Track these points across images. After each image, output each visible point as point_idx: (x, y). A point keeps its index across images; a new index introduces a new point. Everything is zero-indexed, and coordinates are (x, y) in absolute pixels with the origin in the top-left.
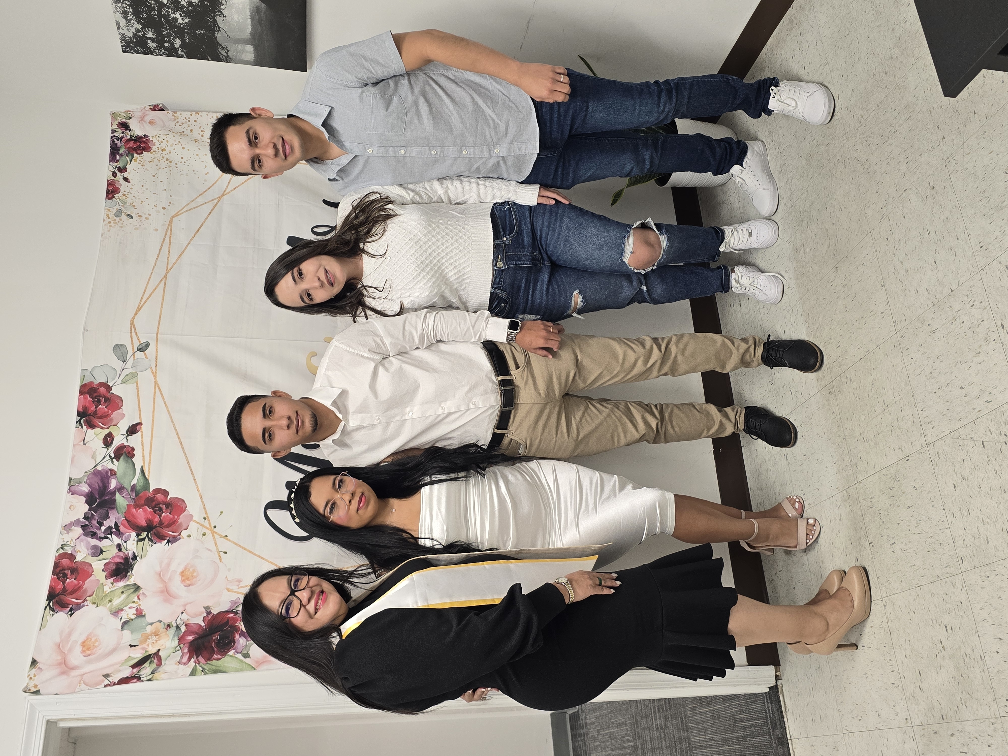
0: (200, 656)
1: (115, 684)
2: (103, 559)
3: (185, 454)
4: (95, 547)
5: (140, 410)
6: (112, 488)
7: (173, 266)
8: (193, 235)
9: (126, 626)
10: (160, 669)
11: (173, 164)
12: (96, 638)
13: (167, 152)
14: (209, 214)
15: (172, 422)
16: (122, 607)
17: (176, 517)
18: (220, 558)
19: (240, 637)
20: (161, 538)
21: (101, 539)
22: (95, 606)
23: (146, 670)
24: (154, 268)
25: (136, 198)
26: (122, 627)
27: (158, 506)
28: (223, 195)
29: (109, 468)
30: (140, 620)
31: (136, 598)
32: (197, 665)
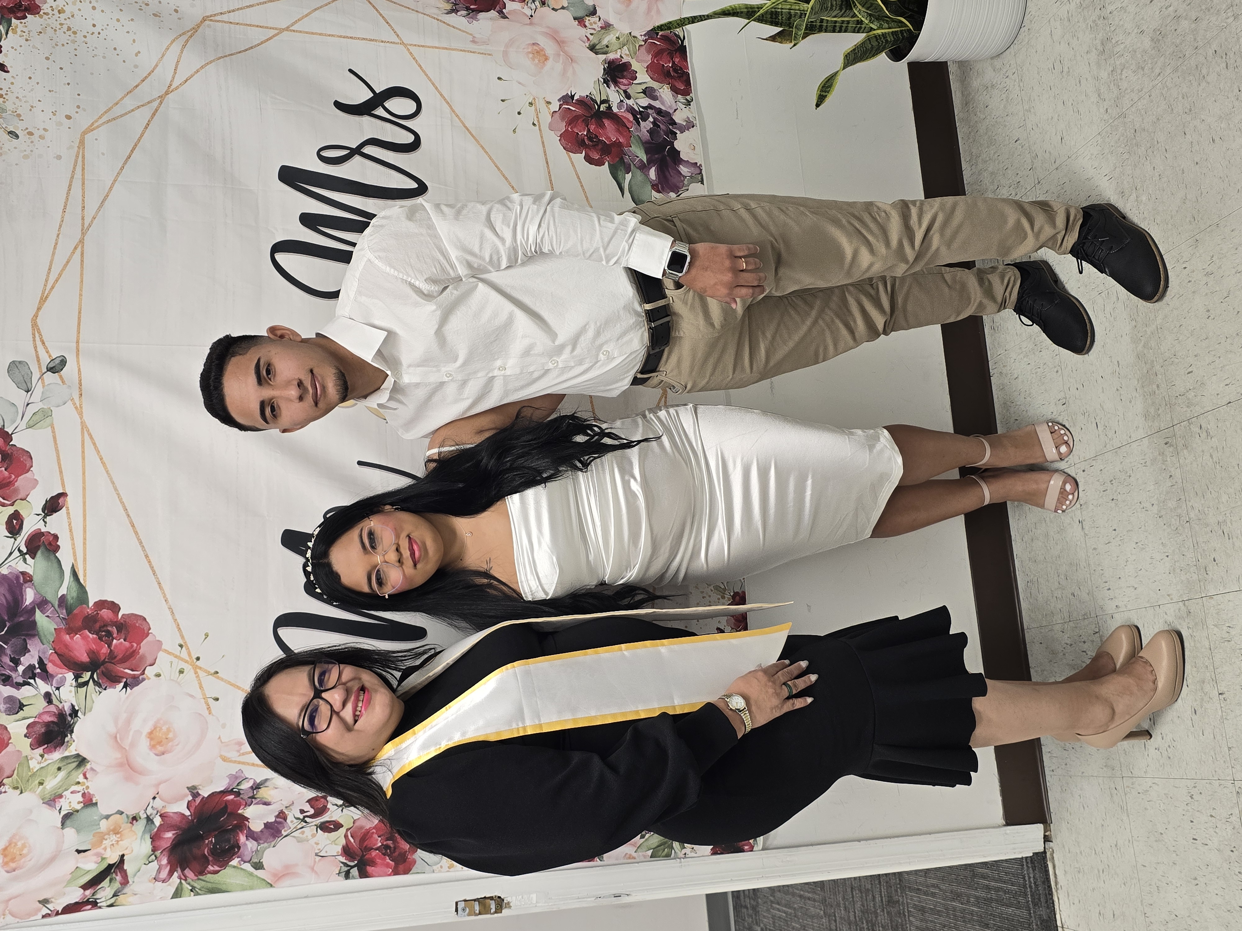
0: (187, 869)
1: (57, 914)
2: (24, 719)
3: (141, 543)
4: (10, 700)
5: (61, 472)
6: (27, 603)
7: (92, 221)
8: (120, 165)
9: (68, 822)
10: (127, 890)
11: (80, 35)
12: (23, 842)
13: (68, 14)
14: (146, 128)
15: (116, 489)
16: (60, 791)
17: (135, 645)
18: (209, 708)
19: (247, 839)
20: (113, 679)
21: (18, 686)
22: (18, 792)
23: (105, 891)
24: (60, 226)
25: (20, 100)
26: (63, 824)
27: (105, 629)
28: (167, 93)
29: (21, 570)
30: (90, 811)
31: (81, 776)
32: (183, 882)
